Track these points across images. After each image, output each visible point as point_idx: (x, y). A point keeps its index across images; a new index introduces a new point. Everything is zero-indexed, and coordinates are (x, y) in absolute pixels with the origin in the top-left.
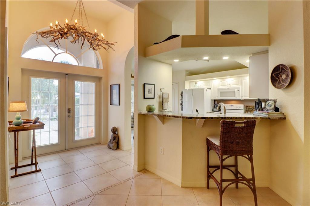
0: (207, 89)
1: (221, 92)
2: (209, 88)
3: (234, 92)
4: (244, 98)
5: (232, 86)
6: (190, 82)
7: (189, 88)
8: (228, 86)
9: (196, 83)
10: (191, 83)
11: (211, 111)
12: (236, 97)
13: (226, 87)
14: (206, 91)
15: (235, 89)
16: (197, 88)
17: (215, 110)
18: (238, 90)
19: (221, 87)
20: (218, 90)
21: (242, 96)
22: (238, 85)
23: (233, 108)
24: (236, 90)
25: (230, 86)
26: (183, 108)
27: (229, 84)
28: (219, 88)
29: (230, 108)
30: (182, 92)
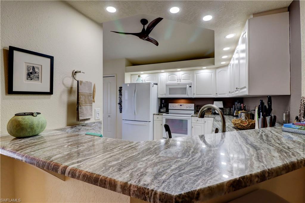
0: (154, 84)
1: (170, 89)
2: (155, 83)
3: (186, 88)
4: (196, 95)
5: (183, 82)
6: (131, 75)
7: (130, 83)
8: (178, 81)
9: (139, 76)
10: (132, 76)
11: (158, 113)
12: (188, 95)
13: (176, 82)
14: (153, 87)
15: (186, 85)
16: (141, 82)
17: (162, 110)
18: (190, 87)
19: (169, 82)
20: (167, 85)
21: (194, 94)
22: (189, 80)
23: (182, 108)
24: (188, 86)
25: (180, 81)
26: (122, 108)
27: (179, 79)
28: (167, 83)
29: (179, 107)
30: (121, 88)
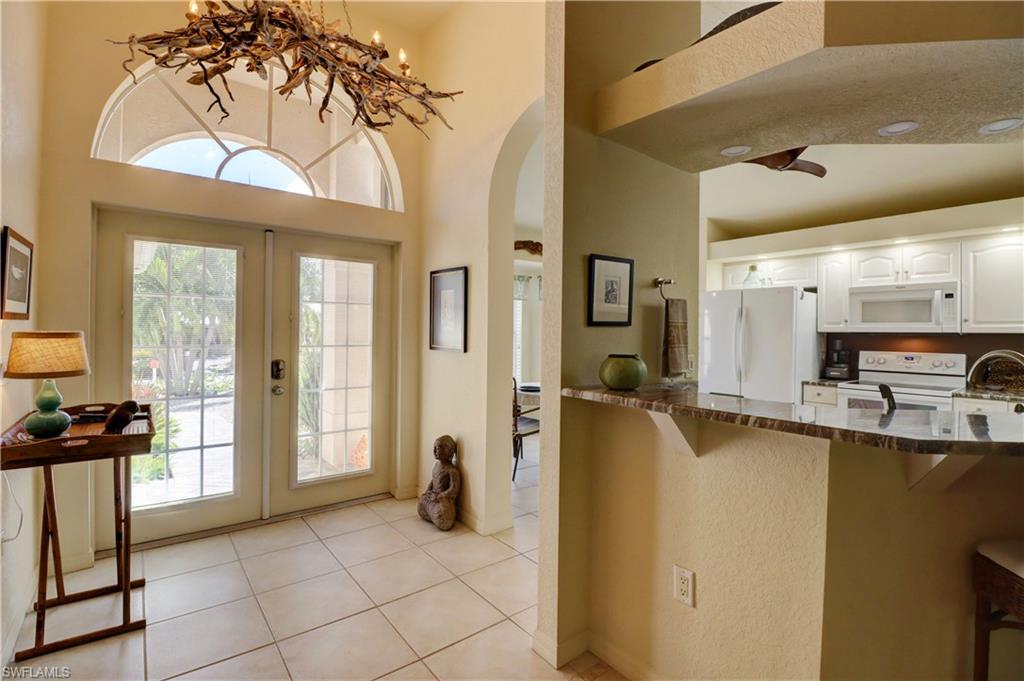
0: (806, 290)
1: (864, 304)
2: (808, 286)
3: (929, 302)
4: (973, 325)
5: (916, 279)
6: (725, 265)
7: (720, 288)
8: (897, 279)
9: (753, 268)
10: (727, 268)
11: (817, 381)
12: (938, 323)
13: (889, 281)
14: (802, 298)
15: (934, 290)
16: (759, 285)
17: (833, 373)
18: (950, 296)
19: (861, 283)
20: (853, 292)
21: (966, 321)
22: (945, 272)
23: (915, 366)
24: (938, 294)
25: (907, 279)
27: (900, 271)
28: (854, 286)
29: (902, 365)
